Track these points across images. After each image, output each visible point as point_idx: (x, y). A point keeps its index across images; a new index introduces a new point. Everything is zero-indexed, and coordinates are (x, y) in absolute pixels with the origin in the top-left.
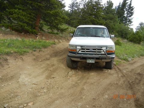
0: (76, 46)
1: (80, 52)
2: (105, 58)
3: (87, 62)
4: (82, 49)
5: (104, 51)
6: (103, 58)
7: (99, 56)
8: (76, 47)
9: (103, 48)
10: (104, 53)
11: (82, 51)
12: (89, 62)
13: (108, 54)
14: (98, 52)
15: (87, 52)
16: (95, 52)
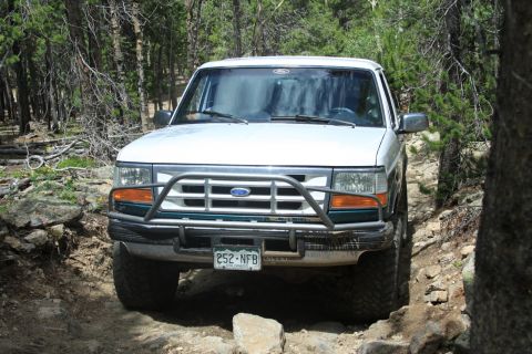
0: (151, 170)
3: (217, 266)
4: (186, 189)
7: (285, 228)
12: (229, 266)
14: (282, 205)
15: (216, 203)
16: (266, 205)
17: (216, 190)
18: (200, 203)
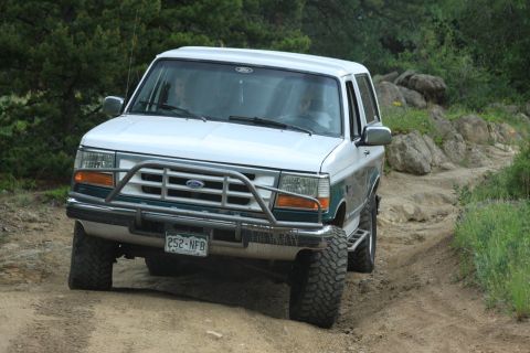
0: (117, 156)
2: (265, 238)
4: (145, 177)
5: (257, 198)
6: (256, 233)
7: (232, 220)
8: (116, 164)
10: (259, 208)
11: (145, 189)
12: (178, 251)
14: (232, 200)
15: (172, 192)
16: (217, 198)
17: (173, 180)
18: (157, 191)
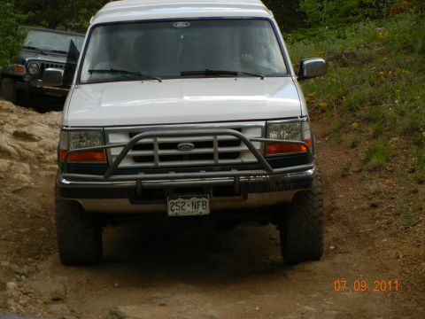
0: (105, 131)
1: (125, 164)
3: (170, 213)
5: (252, 149)
6: (254, 184)
7: (230, 176)
8: (105, 139)
9: (248, 135)
10: (255, 160)
11: (137, 159)
12: (181, 213)
13: (277, 163)
14: (223, 156)
15: (163, 158)
18: (150, 159)
